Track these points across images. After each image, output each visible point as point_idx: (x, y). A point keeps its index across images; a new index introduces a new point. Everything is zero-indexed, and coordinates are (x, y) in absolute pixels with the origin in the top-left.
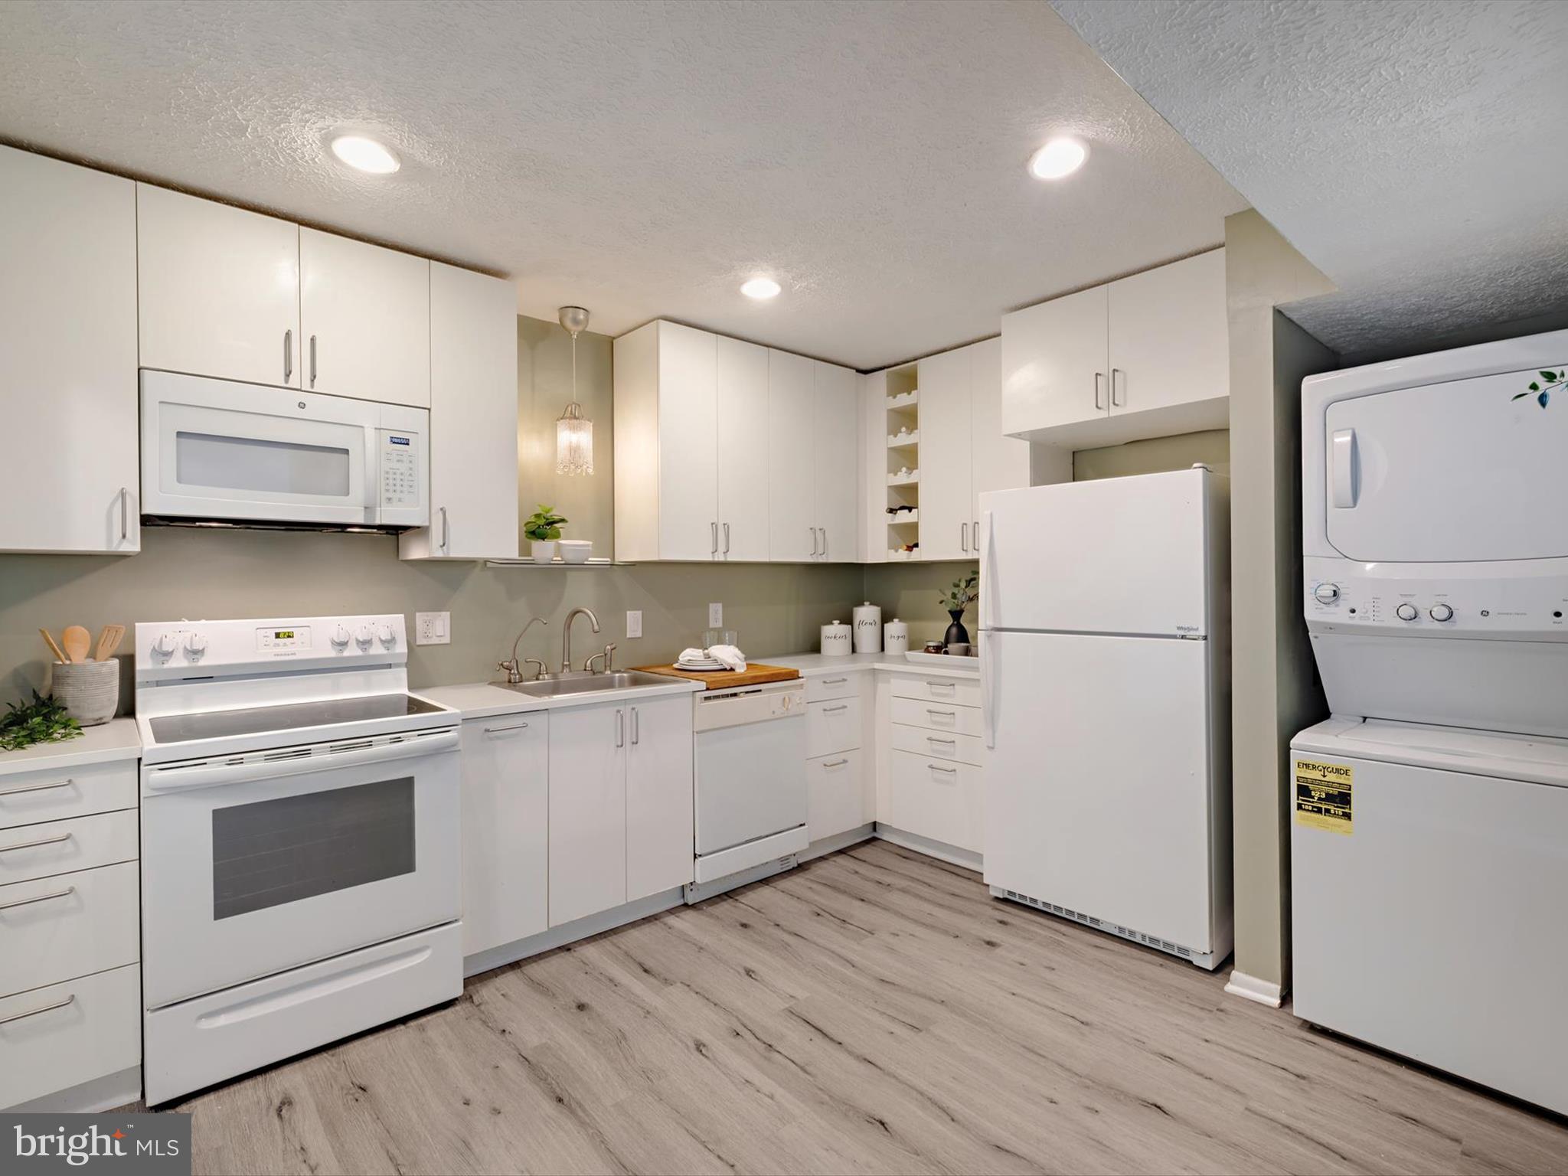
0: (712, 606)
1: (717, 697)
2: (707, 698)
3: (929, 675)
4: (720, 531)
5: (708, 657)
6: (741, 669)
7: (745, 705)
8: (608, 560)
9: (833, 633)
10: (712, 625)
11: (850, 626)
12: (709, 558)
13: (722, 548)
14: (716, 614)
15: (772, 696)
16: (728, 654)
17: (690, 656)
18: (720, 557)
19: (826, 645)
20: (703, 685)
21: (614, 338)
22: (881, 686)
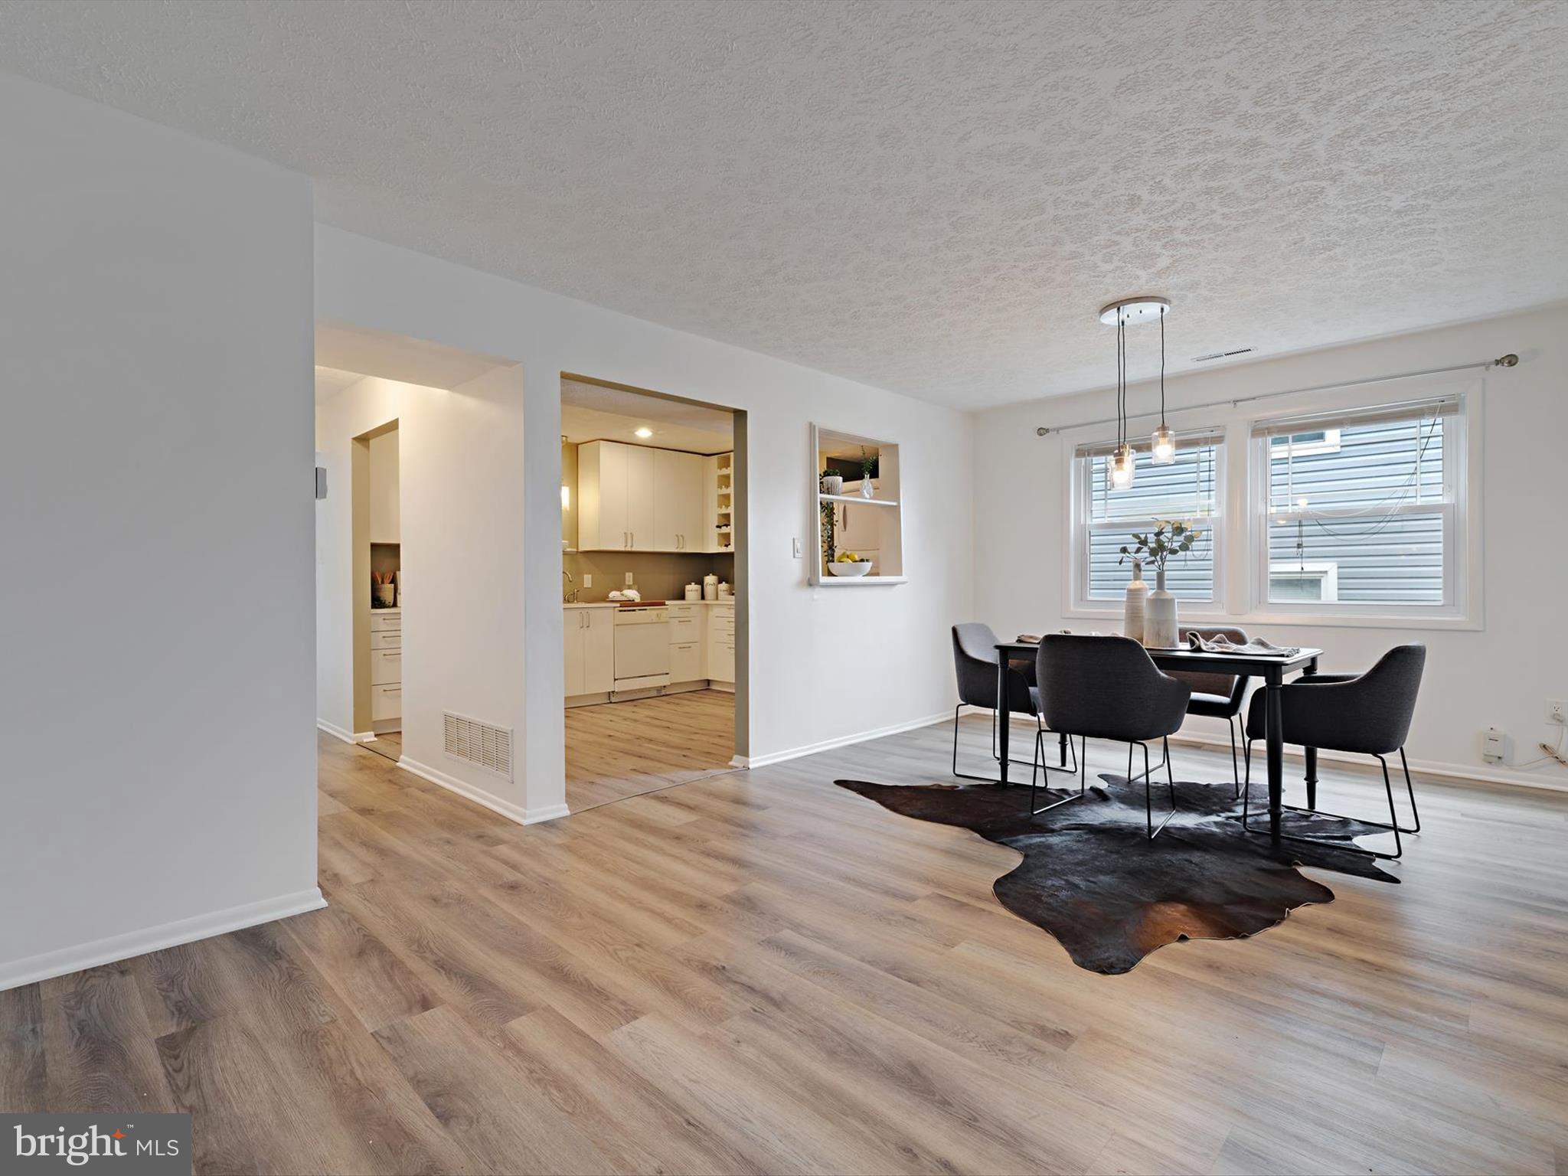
0: (627, 574)
1: (625, 611)
2: (621, 611)
3: (728, 605)
4: (628, 536)
5: (622, 595)
6: (638, 600)
7: (638, 615)
8: (575, 550)
9: (692, 589)
10: (627, 583)
11: (700, 586)
12: (622, 549)
13: (629, 545)
14: (629, 577)
15: (651, 613)
16: (633, 594)
17: (614, 594)
18: (628, 549)
19: (688, 595)
20: (619, 605)
21: (579, 444)
22: (710, 613)
